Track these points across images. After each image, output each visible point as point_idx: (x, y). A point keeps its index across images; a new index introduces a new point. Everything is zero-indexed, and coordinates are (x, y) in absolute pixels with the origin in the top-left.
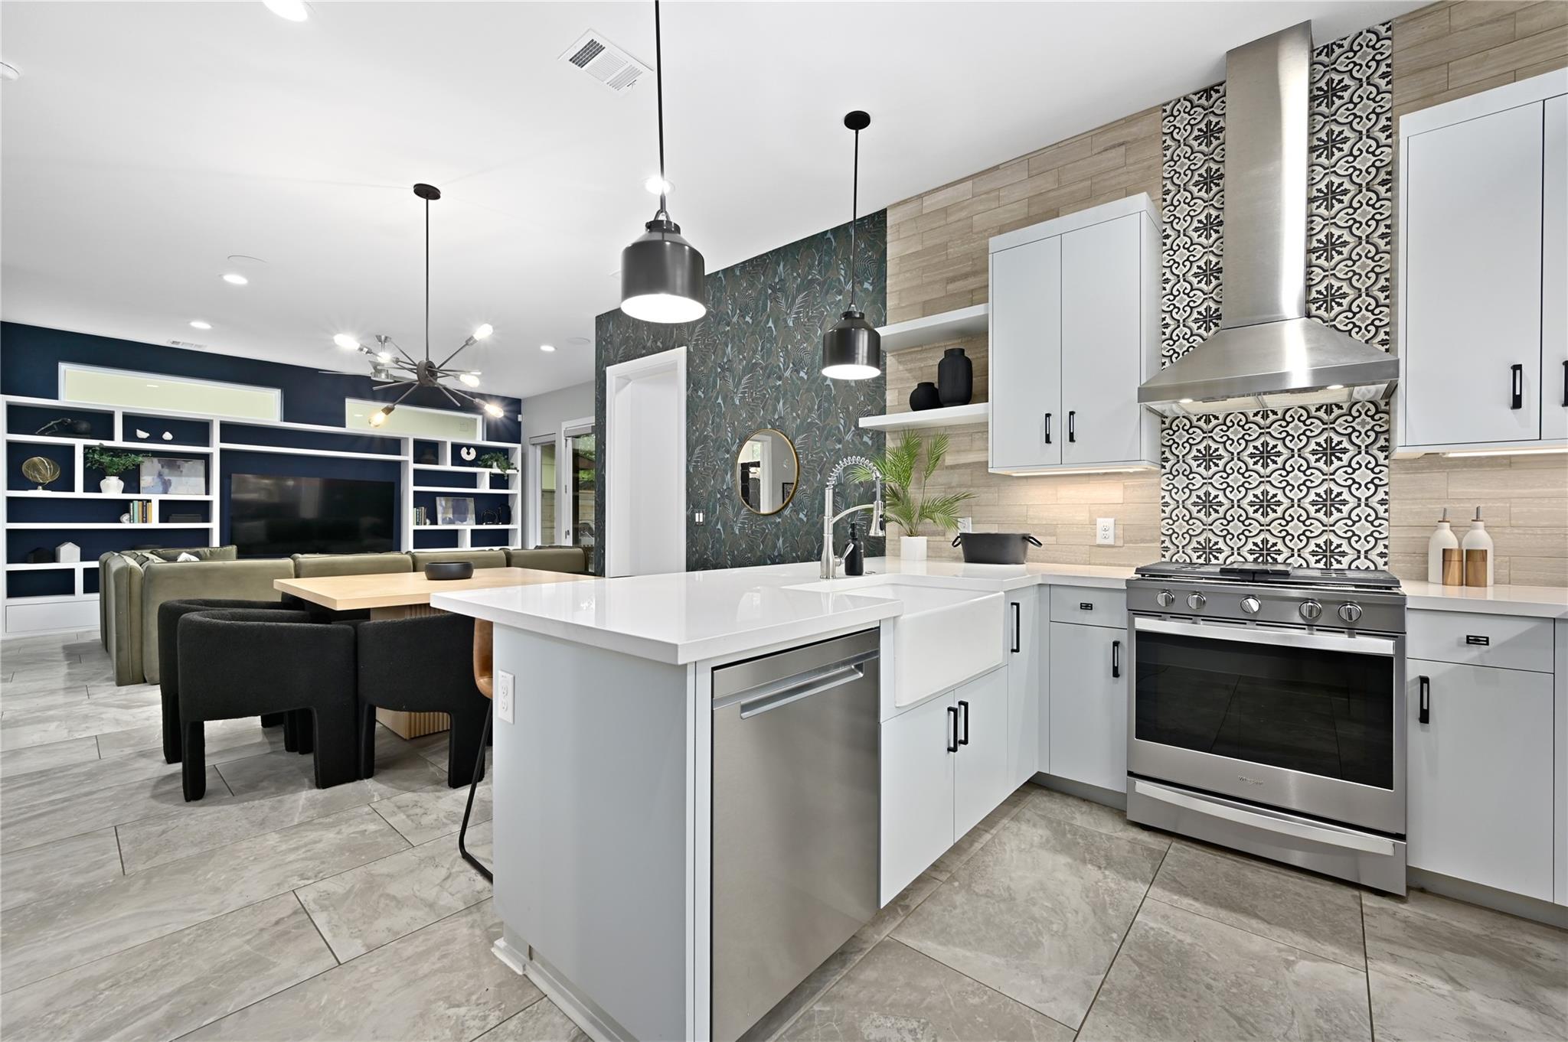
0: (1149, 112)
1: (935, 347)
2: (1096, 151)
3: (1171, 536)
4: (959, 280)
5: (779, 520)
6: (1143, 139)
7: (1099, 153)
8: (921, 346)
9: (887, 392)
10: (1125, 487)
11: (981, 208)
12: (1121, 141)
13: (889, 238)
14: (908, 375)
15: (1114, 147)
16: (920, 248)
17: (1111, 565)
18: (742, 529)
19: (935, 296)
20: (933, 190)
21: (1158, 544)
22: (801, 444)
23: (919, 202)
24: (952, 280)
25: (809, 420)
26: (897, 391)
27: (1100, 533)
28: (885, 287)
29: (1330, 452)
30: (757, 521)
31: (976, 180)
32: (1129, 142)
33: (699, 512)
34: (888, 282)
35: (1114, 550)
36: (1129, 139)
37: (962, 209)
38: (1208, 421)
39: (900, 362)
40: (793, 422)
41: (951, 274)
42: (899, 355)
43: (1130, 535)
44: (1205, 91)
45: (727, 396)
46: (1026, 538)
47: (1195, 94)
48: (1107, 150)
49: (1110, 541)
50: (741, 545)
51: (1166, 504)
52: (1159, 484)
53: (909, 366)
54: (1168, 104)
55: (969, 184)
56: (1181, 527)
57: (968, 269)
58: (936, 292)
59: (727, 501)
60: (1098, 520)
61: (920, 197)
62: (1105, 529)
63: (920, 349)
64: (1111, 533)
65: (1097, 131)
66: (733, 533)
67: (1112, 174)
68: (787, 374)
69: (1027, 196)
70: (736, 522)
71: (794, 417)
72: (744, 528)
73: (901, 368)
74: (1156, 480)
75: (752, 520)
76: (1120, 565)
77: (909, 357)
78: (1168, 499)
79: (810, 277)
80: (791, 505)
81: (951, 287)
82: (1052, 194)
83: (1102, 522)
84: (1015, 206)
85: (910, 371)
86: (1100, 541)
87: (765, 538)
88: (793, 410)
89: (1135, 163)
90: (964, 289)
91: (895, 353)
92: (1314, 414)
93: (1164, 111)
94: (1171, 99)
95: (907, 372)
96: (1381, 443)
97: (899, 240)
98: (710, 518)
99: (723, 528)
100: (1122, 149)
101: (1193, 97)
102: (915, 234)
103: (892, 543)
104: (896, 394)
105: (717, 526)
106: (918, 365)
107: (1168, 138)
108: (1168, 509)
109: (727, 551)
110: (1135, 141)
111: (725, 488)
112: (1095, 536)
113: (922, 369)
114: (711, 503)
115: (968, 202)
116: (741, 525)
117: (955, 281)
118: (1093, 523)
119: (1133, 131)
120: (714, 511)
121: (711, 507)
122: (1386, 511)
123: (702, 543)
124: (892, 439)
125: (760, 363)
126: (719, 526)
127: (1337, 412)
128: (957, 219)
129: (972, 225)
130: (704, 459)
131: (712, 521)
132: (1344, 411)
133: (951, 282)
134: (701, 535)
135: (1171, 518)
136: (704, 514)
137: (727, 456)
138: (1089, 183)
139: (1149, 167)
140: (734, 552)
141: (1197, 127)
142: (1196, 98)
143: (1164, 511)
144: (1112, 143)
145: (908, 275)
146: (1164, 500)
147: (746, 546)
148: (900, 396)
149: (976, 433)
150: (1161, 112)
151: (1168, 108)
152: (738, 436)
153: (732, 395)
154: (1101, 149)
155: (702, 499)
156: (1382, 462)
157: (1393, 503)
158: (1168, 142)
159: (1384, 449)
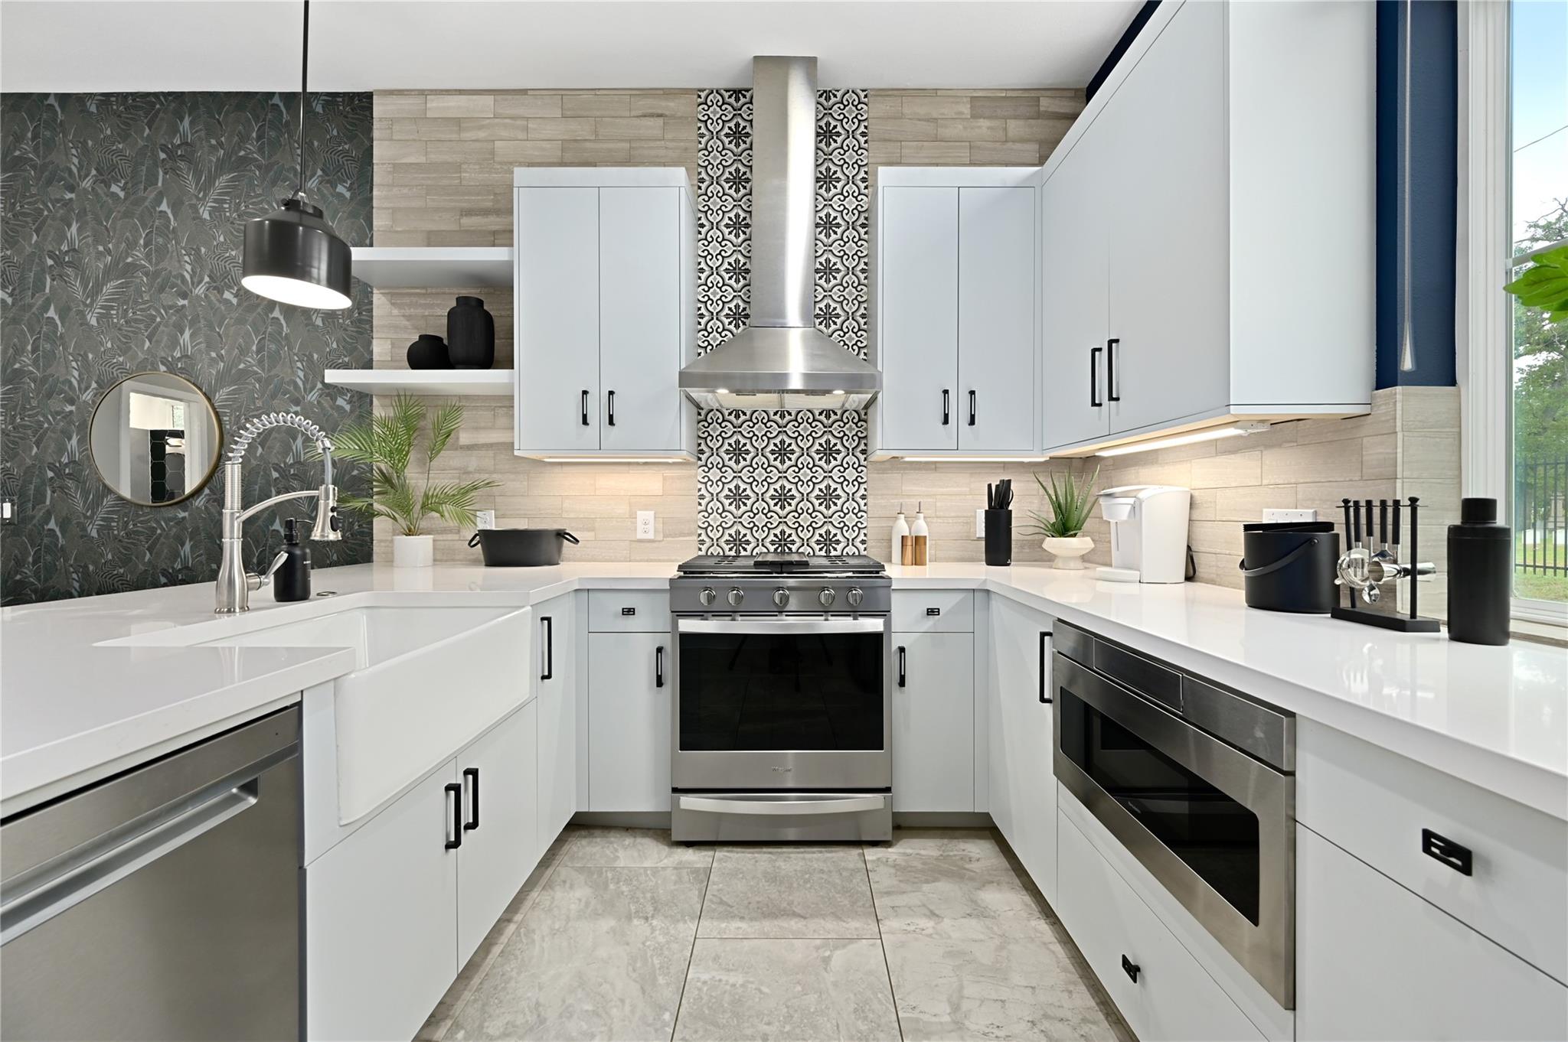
0: (685, 91)
1: (444, 293)
2: (634, 113)
3: (706, 528)
4: (477, 215)
5: (182, 514)
6: (680, 118)
7: (637, 117)
8: (425, 288)
9: (375, 342)
10: (665, 478)
11: (504, 134)
12: (660, 112)
13: (376, 134)
14: (407, 323)
15: (652, 115)
16: (422, 159)
17: (652, 561)
19: (443, 228)
20: (442, 90)
21: (695, 538)
22: (226, 400)
23: (420, 100)
24: (469, 212)
25: (242, 366)
26: (389, 342)
27: (640, 527)
28: (371, 199)
29: (828, 452)
30: (138, 516)
31: (499, 97)
32: (666, 116)
33: (5, 502)
34: (375, 192)
35: (654, 545)
36: (667, 113)
37: (481, 128)
38: (737, 417)
39: (393, 304)
40: (210, 366)
41: (464, 205)
42: (392, 294)
43: (670, 530)
44: (735, 91)
45: (69, 309)
46: (561, 535)
47: (727, 91)
48: (645, 116)
49: (651, 536)
50: (102, 555)
51: (702, 497)
52: (696, 476)
53: (408, 312)
54: (703, 90)
55: (489, 100)
56: (715, 520)
57: (489, 204)
58: (446, 223)
59: (70, 483)
60: (639, 513)
61: (422, 93)
62: (646, 524)
63: (423, 291)
64: (651, 527)
65: (638, 92)
66: (85, 536)
67: (652, 144)
68: (200, 290)
69: (560, 137)
70: (91, 517)
71: (212, 359)
72: (111, 528)
73: (395, 312)
74: (693, 473)
75: (125, 514)
76: (660, 561)
77: (407, 300)
78: (703, 492)
79: (242, 153)
80: (207, 491)
81: (465, 221)
82: (588, 145)
83: (645, 516)
84: (545, 145)
85: (409, 318)
86: (640, 536)
87: (154, 544)
88: (210, 346)
89: (672, 140)
90: (484, 228)
91: (387, 291)
92: (817, 417)
93: (700, 97)
94: (705, 87)
95: (402, 318)
96: (862, 447)
97: (391, 140)
98: (30, 513)
99: (60, 527)
100: (660, 121)
101: (724, 93)
102: (414, 140)
103: (383, 544)
104: (388, 345)
105: (47, 525)
106: (419, 311)
107: (702, 125)
108: (704, 502)
109: (71, 566)
110: (673, 117)
111: (66, 461)
112: (636, 530)
113: (424, 316)
114: (32, 486)
115: (488, 121)
116: (102, 523)
117: (471, 215)
118: (633, 516)
119: (671, 106)
120: (40, 498)
121: (32, 492)
122: (865, 505)
123: (11, 555)
124: (382, 406)
125: (142, 265)
126: (52, 525)
127: (833, 417)
128: (474, 138)
129: (493, 153)
130: (15, 410)
131: (33, 517)
132: (838, 417)
133: (466, 215)
134: (8, 540)
135: (706, 511)
136: (13, 505)
137: (69, 408)
138: (627, 145)
139: (686, 149)
140: (86, 567)
141: (727, 125)
142: (726, 95)
143: (700, 504)
144: (650, 111)
145: (405, 191)
146: (700, 493)
147: (113, 557)
148: (392, 347)
149: (500, 407)
150: (696, 96)
151: (703, 95)
152: (95, 378)
153: (81, 308)
154: (640, 113)
155: (9, 478)
156: (863, 463)
157: (870, 498)
158: (703, 130)
159: (864, 452)
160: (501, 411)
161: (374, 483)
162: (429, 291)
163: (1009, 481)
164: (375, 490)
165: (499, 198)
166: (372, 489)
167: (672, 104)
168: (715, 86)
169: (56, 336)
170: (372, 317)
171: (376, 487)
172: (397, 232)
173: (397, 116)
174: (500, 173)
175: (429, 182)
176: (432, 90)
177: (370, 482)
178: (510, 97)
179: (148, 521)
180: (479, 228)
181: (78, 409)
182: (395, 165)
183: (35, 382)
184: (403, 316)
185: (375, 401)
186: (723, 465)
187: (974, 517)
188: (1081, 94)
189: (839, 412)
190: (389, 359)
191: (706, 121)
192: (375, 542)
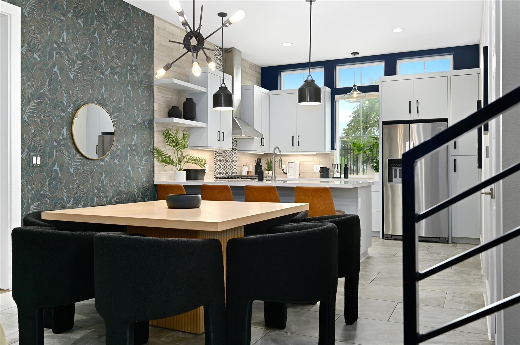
0: (212, 44)
3: (215, 169)
5: (102, 163)
9: (155, 104)
10: (209, 155)
13: (155, 31)
14: (162, 98)
18: (76, 169)
20: (170, 23)
21: (214, 172)
23: (165, 24)
25: (121, 106)
26: (158, 104)
28: (153, 53)
29: (232, 149)
30: (87, 164)
31: (181, 31)
33: (36, 156)
37: (177, 39)
39: (159, 91)
42: (159, 88)
45: (63, 69)
47: (219, 47)
49: (207, 171)
50: (75, 181)
54: (215, 45)
56: (217, 167)
59: (63, 148)
61: (165, 22)
63: (165, 89)
64: (207, 169)
66: (69, 172)
68: (107, 73)
70: (71, 164)
71: (112, 101)
72: (78, 169)
73: (159, 94)
74: (213, 153)
77: (162, 91)
78: (215, 159)
79: (121, 23)
80: (109, 154)
81: (174, 68)
87: (93, 175)
88: (110, 97)
90: (178, 72)
91: (157, 87)
93: (215, 47)
97: (159, 34)
98: (47, 161)
99: (59, 168)
100: (209, 51)
102: (163, 37)
105: (54, 167)
109: (63, 186)
111: (62, 138)
113: (166, 97)
114: (48, 149)
116: (75, 167)
117: (175, 66)
120: (51, 155)
121: (48, 152)
122: (237, 163)
123: (39, 182)
125: (89, 57)
126: (56, 167)
130: (41, 112)
131: (48, 164)
134: (38, 175)
135: (215, 164)
136: (41, 158)
137: (63, 114)
140: (69, 186)
141: (219, 56)
142: (219, 48)
143: (214, 162)
144: (207, 47)
145: (162, 53)
147: (79, 182)
148: (159, 106)
152: (72, 102)
153: (67, 70)
155: (39, 145)
156: (237, 152)
157: (237, 161)
158: (215, 57)
159: (237, 149)
163: (259, 159)
164: (155, 156)
167: (210, 47)
168: (217, 45)
169: (58, 81)
170: (153, 94)
171: (155, 154)
173: (160, 27)
175: (167, 52)
178: (183, 31)
179: (91, 166)
181: (66, 115)
183: (49, 100)
184: (161, 96)
185: (155, 125)
186: (218, 152)
187: (249, 167)
188: (261, 69)
189: (234, 139)
190: (158, 110)
191: (215, 54)
192: (155, 174)
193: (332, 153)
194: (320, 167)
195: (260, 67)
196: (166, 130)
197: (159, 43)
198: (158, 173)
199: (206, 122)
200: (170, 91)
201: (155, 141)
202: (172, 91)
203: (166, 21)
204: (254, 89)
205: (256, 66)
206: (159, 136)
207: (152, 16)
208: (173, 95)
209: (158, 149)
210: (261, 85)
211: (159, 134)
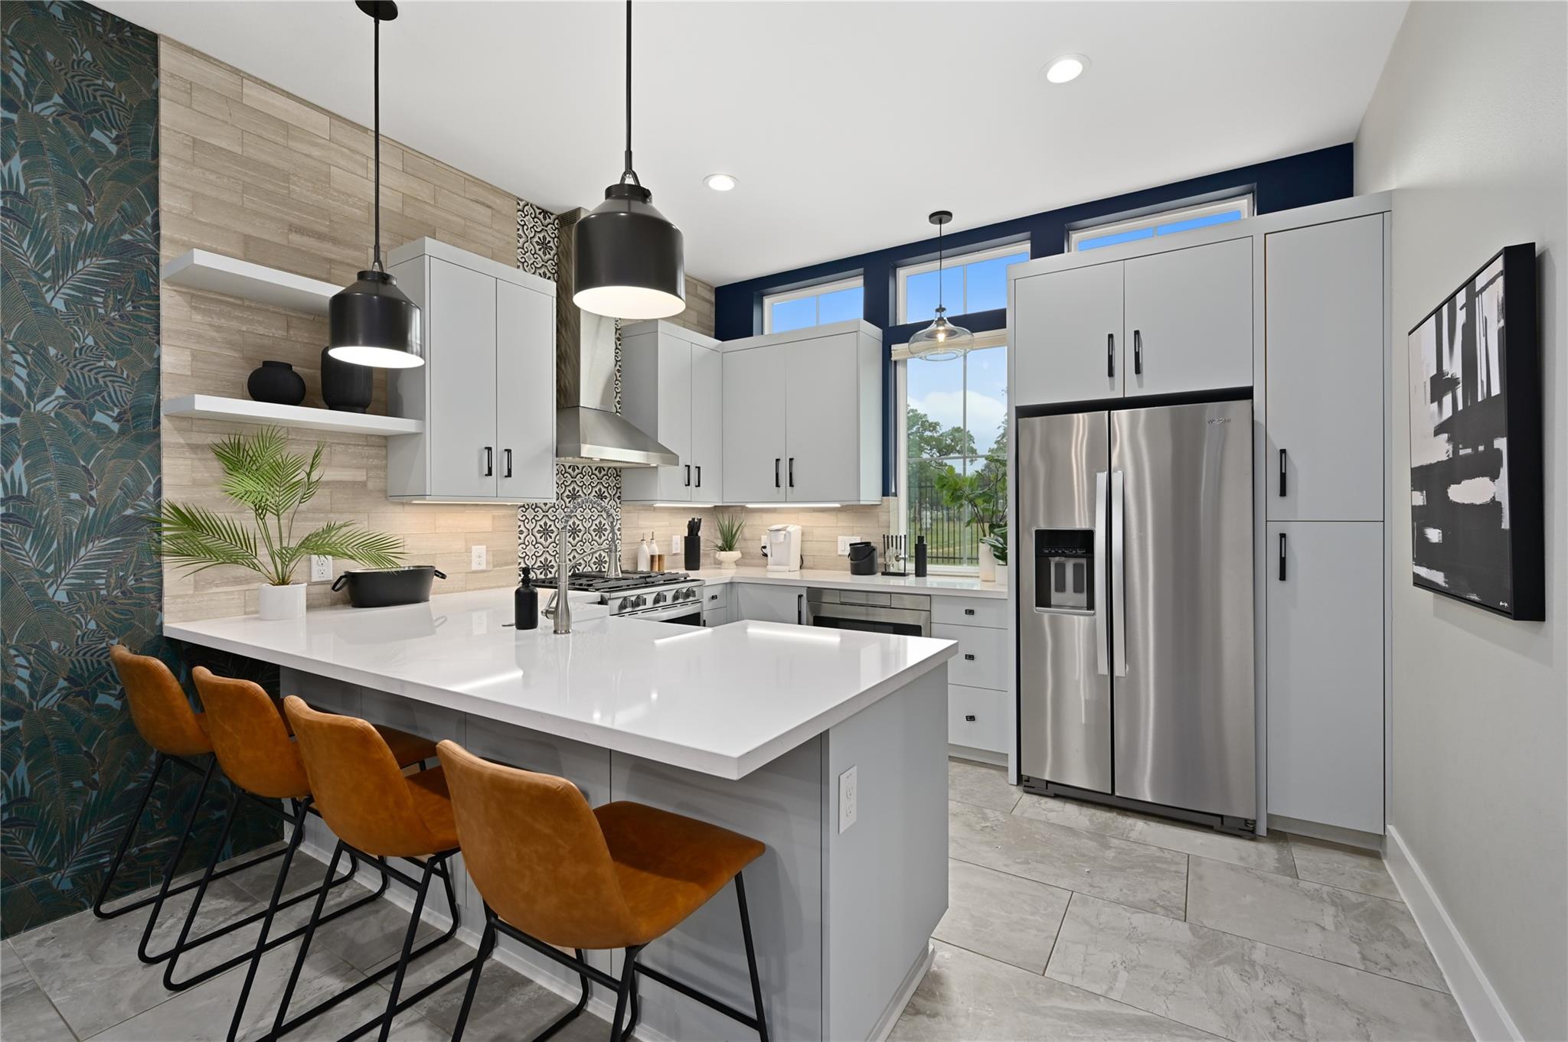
0: (507, 195)
1: (268, 310)
2: (467, 196)
3: (524, 558)
4: (310, 236)
6: (505, 215)
7: (471, 200)
8: (242, 299)
9: (164, 349)
10: (494, 517)
11: (342, 162)
12: (489, 203)
13: (165, 90)
14: (215, 334)
15: (483, 204)
16: (238, 150)
17: (484, 588)
19: (265, 237)
21: (516, 566)
23: (235, 79)
24: (300, 230)
26: (188, 352)
27: (475, 559)
28: (156, 168)
29: (600, 498)
31: (336, 123)
32: (494, 209)
34: (162, 162)
35: (486, 574)
36: (494, 207)
37: (316, 145)
39: (192, 307)
41: (296, 221)
42: (193, 296)
43: (498, 561)
44: (543, 211)
46: (432, 571)
47: (538, 208)
48: (477, 202)
49: (483, 567)
51: (521, 532)
52: (517, 515)
53: (216, 321)
54: (522, 200)
55: (325, 120)
56: (530, 550)
57: (325, 230)
58: (269, 233)
60: (473, 547)
61: (236, 71)
62: (479, 556)
63: (239, 302)
64: (484, 559)
65: (471, 179)
67: (482, 228)
69: (401, 190)
73: (198, 318)
74: (514, 512)
77: (214, 307)
78: (522, 528)
81: (295, 238)
82: (427, 207)
83: (478, 550)
85: (218, 329)
86: (475, 567)
89: (498, 231)
90: (318, 253)
91: (184, 290)
92: (594, 472)
93: (519, 204)
94: (524, 198)
95: (208, 328)
96: (618, 494)
97: (190, 107)
100: (489, 212)
101: (536, 209)
102: (226, 123)
103: (179, 600)
104: (186, 356)
106: (234, 324)
107: (520, 228)
108: (522, 536)
110: (499, 212)
112: (471, 563)
113: (240, 331)
115: (322, 141)
117: (303, 234)
118: (469, 551)
119: (497, 202)
122: (620, 534)
124: (176, 429)
127: (603, 473)
128: (305, 152)
129: (328, 175)
132: (605, 473)
133: (296, 232)
135: (524, 543)
138: (463, 222)
139: (509, 243)
141: (538, 235)
142: (538, 211)
143: (520, 538)
144: (482, 200)
145: (213, 177)
146: (521, 529)
148: (193, 360)
149: (336, 443)
150: (516, 203)
151: (522, 203)
154: (473, 197)
156: (619, 506)
157: (623, 530)
158: (521, 232)
159: (619, 498)
160: (339, 448)
161: (165, 525)
162: (247, 303)
163: (700, 520)
164: (165, 533)
165: (336, 226)
166: (159, 533)
167: (498, 201)
168: (531, 201)
170: (158, 316)
171: (170, 530)
172: (199, 222)
173: (198, 82)
174: (338, 201)
175: (246, 179)
176: (250, 75)
177: (156, 524)
178: (349, 128)
180: (313, 251)
182: (195, 141)
184: (210, 325)
185: (165, 423)
186: (536, 507)
187: (672, 541)
188: (714, 290)
189: (606, 469)
190: (189, 373)
191: (523, 226)
192: (166, 599)
193: (885, 504)
194: (851, 545)
195: (712, 287)
196: (227, 442)
197: (194, 139)
198: (191, 592)
199: (420, 416)
200: (272, 312)
201: (165, 481)
202: (283, 312)
203: (237, 69)
204: (659, 330)
205: (695, 282)
206: (197, 463)
207: (153, 38)
208: (288, 326)
209: (184, 511)
210: (713, 333)
211: (193, 456)
